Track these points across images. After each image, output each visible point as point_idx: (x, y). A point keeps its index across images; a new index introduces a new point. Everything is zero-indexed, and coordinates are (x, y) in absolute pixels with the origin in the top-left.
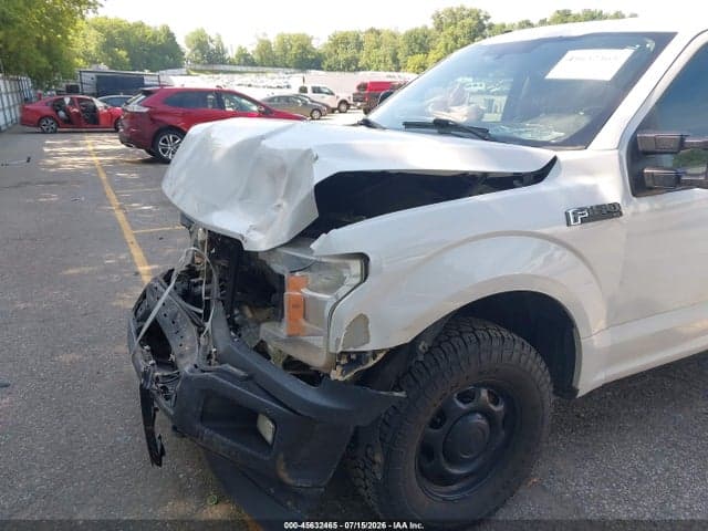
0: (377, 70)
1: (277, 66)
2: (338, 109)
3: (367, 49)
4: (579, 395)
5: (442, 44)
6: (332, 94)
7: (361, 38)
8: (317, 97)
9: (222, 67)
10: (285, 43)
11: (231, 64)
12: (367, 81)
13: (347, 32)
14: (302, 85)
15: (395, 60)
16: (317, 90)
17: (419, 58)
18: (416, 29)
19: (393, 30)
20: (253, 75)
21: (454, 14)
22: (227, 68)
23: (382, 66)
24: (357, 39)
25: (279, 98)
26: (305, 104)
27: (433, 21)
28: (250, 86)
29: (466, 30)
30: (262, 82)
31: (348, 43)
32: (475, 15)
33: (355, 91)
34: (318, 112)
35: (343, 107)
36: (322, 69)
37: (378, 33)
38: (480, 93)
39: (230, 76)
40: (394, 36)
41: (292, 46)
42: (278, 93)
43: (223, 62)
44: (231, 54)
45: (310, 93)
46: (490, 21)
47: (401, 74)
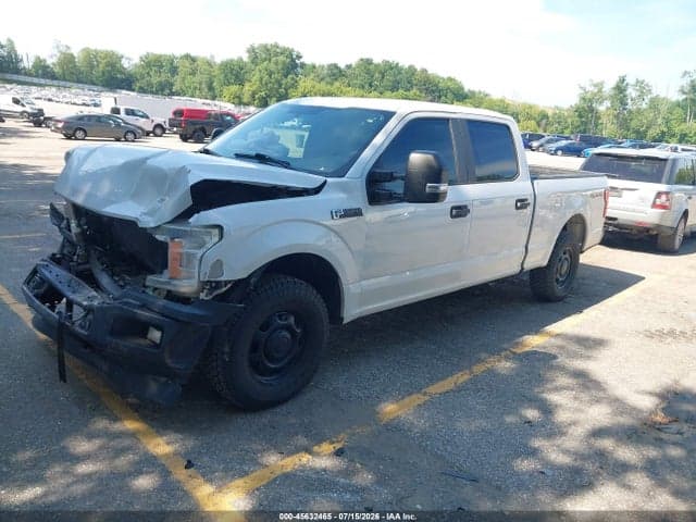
0: (193, 96)
1: (82, 82)
2: (153, 132)
3: (181, 75)
4: (345, 322)
5: (256, 77)
6: (147, 117)
7: (175, 63)
8: (131, 119)
9: (15, 77)
10: (91, 57)
11: (26, 74)
12: (183, 107)
13: (161, 56)
14: (113, 105)
15: (211, 88)
16: (130, 112)
17: (234, 88)
18: (232, 61)
19: (209, 58)
20: (54, 89)
21: (268, 50)
22: (22, 78)
23: (198, 92)
24: (172, 64)
25: (90, 117)
26: (118, 125)
27: (247, 55)
28: (50, 100)
29: (280, 67)
30: (64, 96)
31: (161, 67)
32: (288, 53)
33: (171, 116)
34: (131, 134)
35: (158, 131)
36: (133, 90)
37: (194, 60)
38: (293, 127)
39: (26, 87)
40: (209, 64)
41: (99, 63)
42: (87, 111)
43: (18, 71)
44: (27, 64)
45: (123, 115)
46: (302, 60)
47: (216, 102)
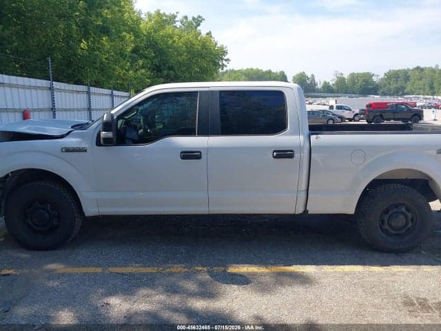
3: (412, 80)
4: (86, 215)
6: (350, 110)
7: (409, 74)
8: (339, 112)
11: (318, 92)
12: (372, 102)
16: (339, 108)
19: (434, 67)
23: (422, 91)
31: (399, 77)
35: (356, 118)
36: (377, 94)
37: (422, 70)
41: (358, 80)
43: (314, 91)
44: (319, 86)
45: (335, 109)
47: (435, 97)
